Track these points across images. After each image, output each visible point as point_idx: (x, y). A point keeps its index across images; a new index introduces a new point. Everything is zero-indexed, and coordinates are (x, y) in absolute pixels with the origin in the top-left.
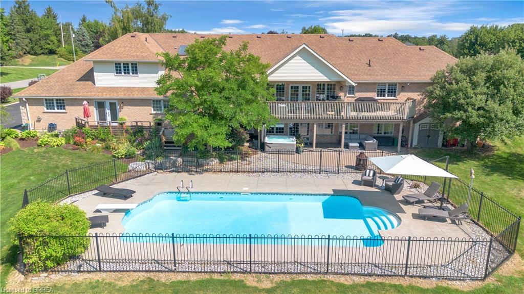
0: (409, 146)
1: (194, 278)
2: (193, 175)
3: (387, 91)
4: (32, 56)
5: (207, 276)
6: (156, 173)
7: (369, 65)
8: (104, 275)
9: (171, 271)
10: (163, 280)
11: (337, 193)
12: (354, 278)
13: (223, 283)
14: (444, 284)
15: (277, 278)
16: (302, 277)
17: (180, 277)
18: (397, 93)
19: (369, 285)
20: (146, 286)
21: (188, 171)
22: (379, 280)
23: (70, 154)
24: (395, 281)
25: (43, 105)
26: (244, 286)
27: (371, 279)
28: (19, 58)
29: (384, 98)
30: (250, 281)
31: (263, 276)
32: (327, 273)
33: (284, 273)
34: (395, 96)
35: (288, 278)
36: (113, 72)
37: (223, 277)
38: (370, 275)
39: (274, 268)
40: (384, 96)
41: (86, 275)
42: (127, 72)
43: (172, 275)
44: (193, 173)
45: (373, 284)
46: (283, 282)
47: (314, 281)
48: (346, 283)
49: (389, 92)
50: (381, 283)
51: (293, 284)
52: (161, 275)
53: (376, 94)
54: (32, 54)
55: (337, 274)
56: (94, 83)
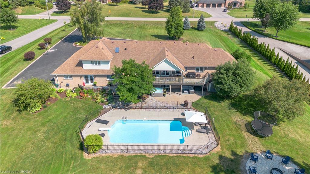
0: (207, 91)
1: (133, 155)
2: (126, 110)
3: (200, 69)
4: (22, 7)
5: (136, 154)
6: (113, 110)
7: (193, 58)
8: (109, 154)
9: (126, 153)
10: (125, 155)
11: (175, 119)
12: (174, 154)
13: (140, 156)
14: (196, 155)
15: (154, 155)
16: (161, 154)
17: (129, 155)
18: (204, 70)
19: (177, 156)
20: (121, 157)
21: (124, 108)
22: (180, 155)
23: (80, 101)
24: (184, 155)
25: (63, 77)
26: (146, 157)
27: (178, 155)
28: (15, 9)
29: (198, 72)
30: (147, 155)
31: (150, 154)
32: (167, 153)
33: (156, 153)
34: (203, 71)
35: (157, 155)
36: (90, 64)
37: (140, 155)
38: (178, 153)
39: (153, 151)
40: (199, 71)
41: (105, 154)
42: (96, 64)
43: (127, 154)
44: (126, 109)
45: (178, 156)
46: (156, 156)
47: (163, 155)
48: (172, 156)
49: (200, 70)
50: (180, 156)
51: (158, 156)
52: (124, 154)
53: (195, 71)
54: (21, 6)
55: (169, 153)
56: (83, 67)
